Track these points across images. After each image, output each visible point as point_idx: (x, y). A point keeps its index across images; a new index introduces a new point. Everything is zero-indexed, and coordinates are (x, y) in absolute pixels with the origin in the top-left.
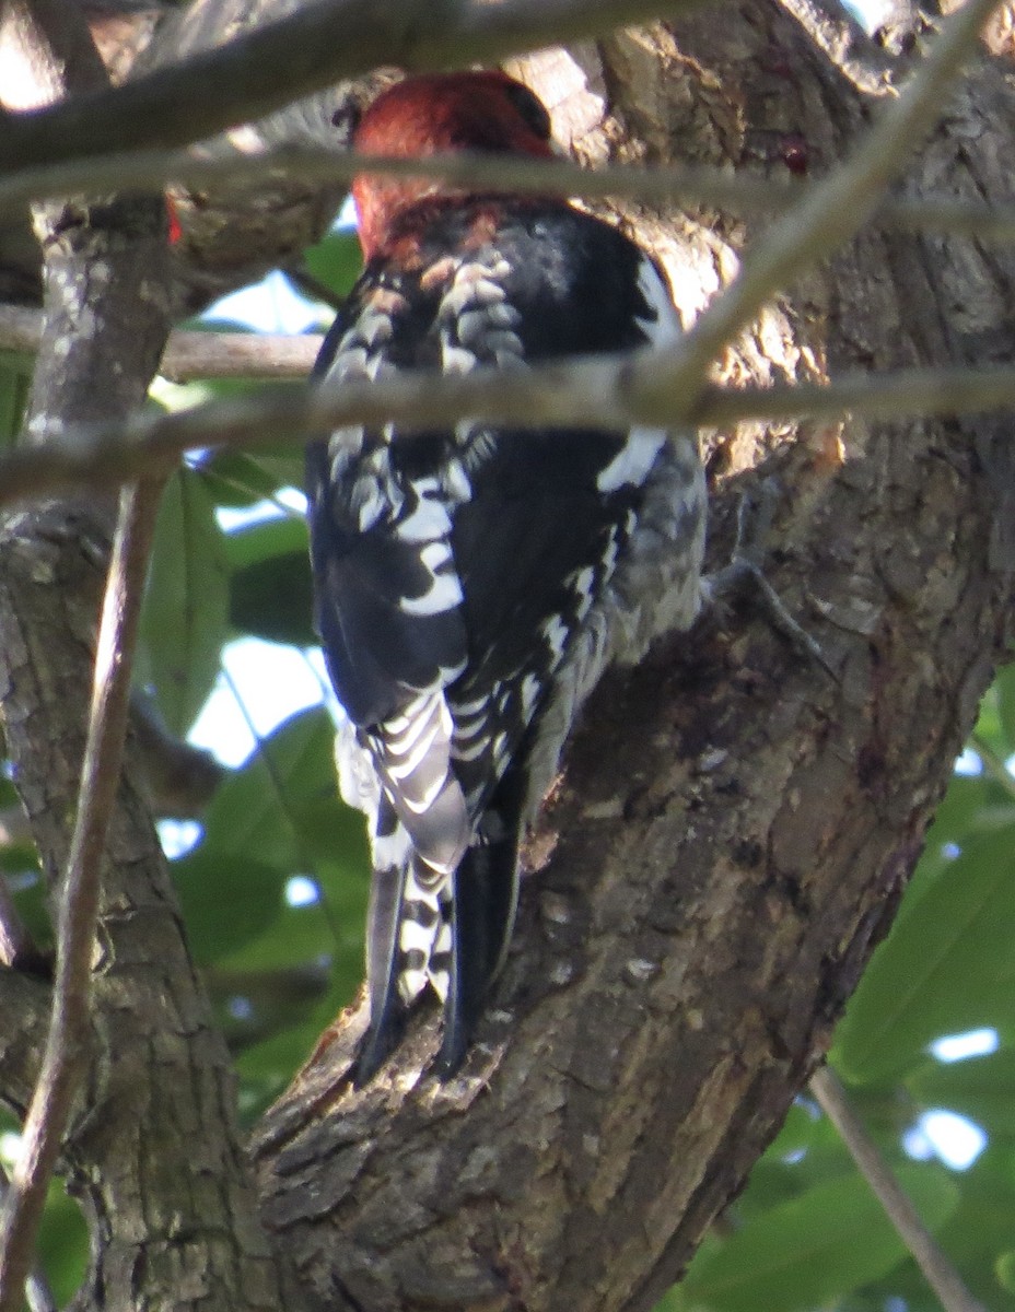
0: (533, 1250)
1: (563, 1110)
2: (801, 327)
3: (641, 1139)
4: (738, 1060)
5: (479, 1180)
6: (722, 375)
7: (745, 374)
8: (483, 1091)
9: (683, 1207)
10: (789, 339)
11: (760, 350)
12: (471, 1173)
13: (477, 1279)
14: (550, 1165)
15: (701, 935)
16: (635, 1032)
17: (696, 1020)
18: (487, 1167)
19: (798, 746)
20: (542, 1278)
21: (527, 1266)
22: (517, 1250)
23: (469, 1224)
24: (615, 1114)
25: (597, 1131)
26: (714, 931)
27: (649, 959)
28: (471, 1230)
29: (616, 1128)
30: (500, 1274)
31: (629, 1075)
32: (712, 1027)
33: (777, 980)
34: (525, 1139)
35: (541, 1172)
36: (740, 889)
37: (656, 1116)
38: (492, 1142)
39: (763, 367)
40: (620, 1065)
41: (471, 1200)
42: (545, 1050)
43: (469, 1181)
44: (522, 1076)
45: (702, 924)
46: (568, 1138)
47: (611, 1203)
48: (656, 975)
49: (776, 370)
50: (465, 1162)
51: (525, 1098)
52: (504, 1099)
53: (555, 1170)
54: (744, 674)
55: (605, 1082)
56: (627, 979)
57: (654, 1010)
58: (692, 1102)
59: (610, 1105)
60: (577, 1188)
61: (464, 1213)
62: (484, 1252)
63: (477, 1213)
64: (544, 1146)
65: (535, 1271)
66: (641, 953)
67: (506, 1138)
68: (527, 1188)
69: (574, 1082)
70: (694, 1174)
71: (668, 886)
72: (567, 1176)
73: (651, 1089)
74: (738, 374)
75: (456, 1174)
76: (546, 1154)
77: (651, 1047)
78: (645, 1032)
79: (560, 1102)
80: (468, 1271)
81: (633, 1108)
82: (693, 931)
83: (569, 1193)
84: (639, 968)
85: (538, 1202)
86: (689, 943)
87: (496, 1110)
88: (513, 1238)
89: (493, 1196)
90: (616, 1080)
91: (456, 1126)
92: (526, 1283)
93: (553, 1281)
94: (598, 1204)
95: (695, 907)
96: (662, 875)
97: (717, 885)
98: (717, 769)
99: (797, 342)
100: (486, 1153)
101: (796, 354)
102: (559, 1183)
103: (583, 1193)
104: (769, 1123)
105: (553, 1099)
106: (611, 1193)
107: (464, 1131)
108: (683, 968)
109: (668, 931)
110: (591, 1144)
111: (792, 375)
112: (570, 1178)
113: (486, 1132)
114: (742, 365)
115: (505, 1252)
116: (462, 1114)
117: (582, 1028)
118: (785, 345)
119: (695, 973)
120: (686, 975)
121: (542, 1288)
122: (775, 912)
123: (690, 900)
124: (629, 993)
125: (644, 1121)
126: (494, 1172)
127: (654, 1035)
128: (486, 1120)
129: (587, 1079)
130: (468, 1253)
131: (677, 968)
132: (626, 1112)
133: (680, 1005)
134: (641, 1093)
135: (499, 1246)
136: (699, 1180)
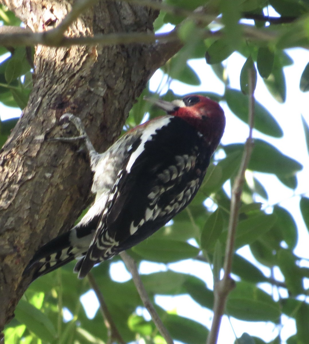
0: (23, 242)
1: (30, 209)
2: (87, 23)
3: (48, 216)
4: (71, 197)
5: (10, 225)
6: (67, 34)
7: (73, 34)
8: (11, 204)
9: (58, 231)
10: (84, 26)
11: (77, 28)
12: (8, 223)
13: (9, 249)
14: (27, 222)
15: (63, 167)
16: (47, 190)
17: (62, 187)
18: (12, 222)
19: (86, 122)
20: (24, 249)
21: (21, 246)
22: (19, 242)
23: (7, 236)
24: (42, 210)
25: (38, 213)
26: (66, 166)
27: (50, 173)
28: (8, 237)
29: (42, 213)
30: (15, 248)
31: (45, 201)
32: (65, 189)
33: (81, 178)
34: (21, 215)
35: (25, 223)
36: (72, 156)
37: (52, 210)
38: (13, 217)
39: (77, 32)
40: (43, 198)
41: (8, 230)
42: (25, 194)
43: (7, 226)
44: (20, 201)
45: (63, 165)
46: (31, 215)
47: (41, 231)
48: (52, 177)
49: (81, 33)
50: (6, 221)
51: (21, 206)
52: (16, 207)
53: (28, 223)
54: (73, 105)
55: (40, 202)
56: (45, 178)
57: (51, 185)
58: (60, 207)
59: (41, 207)
60: (33, 227)
61: (6, 233)
62: (11, 243)
63: (9, 233)
64: (25, 217)
65: (23, 247)
66: (49, 172)
67: (16, 216)
68: (21, 227)
69: (32, 202)
70: (61, 224)
71: (55, 156)
72: (31, 225)
73: (51, 204)
74: (72, 34)
75: (4, 224)
76: (26, 219)
77: (50, 194)
78: (49, 190)
79: (29, 207)
80: (7, 247)
81: (47, 208)
82: (61, 167)
83: (31, 228)
84: (48, 175)
85: (24, 230)
86: (60, 169)
87: (14, 209)
88: (18, 239)
89: (13, 229)
90: (42, 202)
91: (4, 213)
92: (21, 249)
93: (27, 249)
94: (38, 231)
95: (61, 160)
96: (53, 153)
97: (67, 155)
98: (66, 128)
99: (86, 26)
100: (11, 219)
101: (85, 29)
102: (29, 227)
103: (35, 228)
104: (79, 212)
105: (27, 206)
106: (41, 228)
107: (6, 214)
108: (59, 175)
109: (55, 166)
110: (37, 217)
111: (85, 34)
112: (32, 225)
113: (12, 214)
114: (73, 32)
115: (16, 242)
116: (6, 210)
117: (35, 189)
118: (83, 27)
119: (61, 176)
120: (59, 177)
121: (25, 251)
122: (80, 162)
123: (60, 159)
124: (46, 181)
125: (49, 211)
126: (13, 224)
127: (51, 191)
128: (12, 211)
129: (35, 201)
130: (7, 243)
131: (57, 175)
132: (45, 209)
133: (57, 184)
134: (48, 205)
135: (14, 241)
136: (62, 225)
